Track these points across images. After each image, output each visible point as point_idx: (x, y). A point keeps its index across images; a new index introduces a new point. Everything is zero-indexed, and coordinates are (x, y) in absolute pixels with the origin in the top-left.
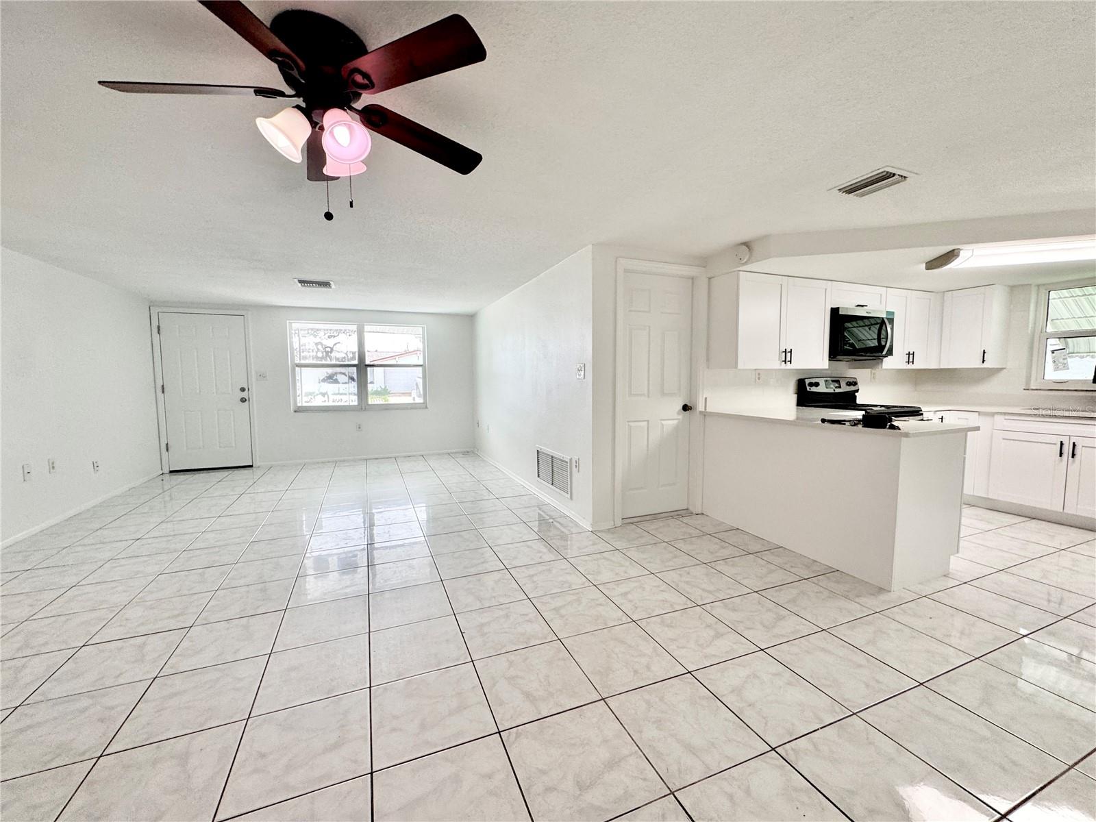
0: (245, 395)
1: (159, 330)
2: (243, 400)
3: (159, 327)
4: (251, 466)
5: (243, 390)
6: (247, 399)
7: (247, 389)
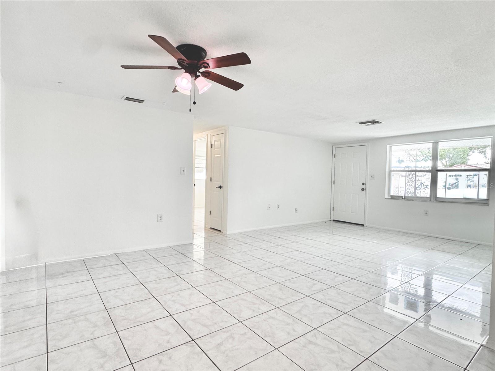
0: (364, 187)
1: (335, 156)
2: (363, 190)
3: (335, 154)
4: (363, 225)
5: (363, 184)
6: (365, 189)
7: (365, 184)
